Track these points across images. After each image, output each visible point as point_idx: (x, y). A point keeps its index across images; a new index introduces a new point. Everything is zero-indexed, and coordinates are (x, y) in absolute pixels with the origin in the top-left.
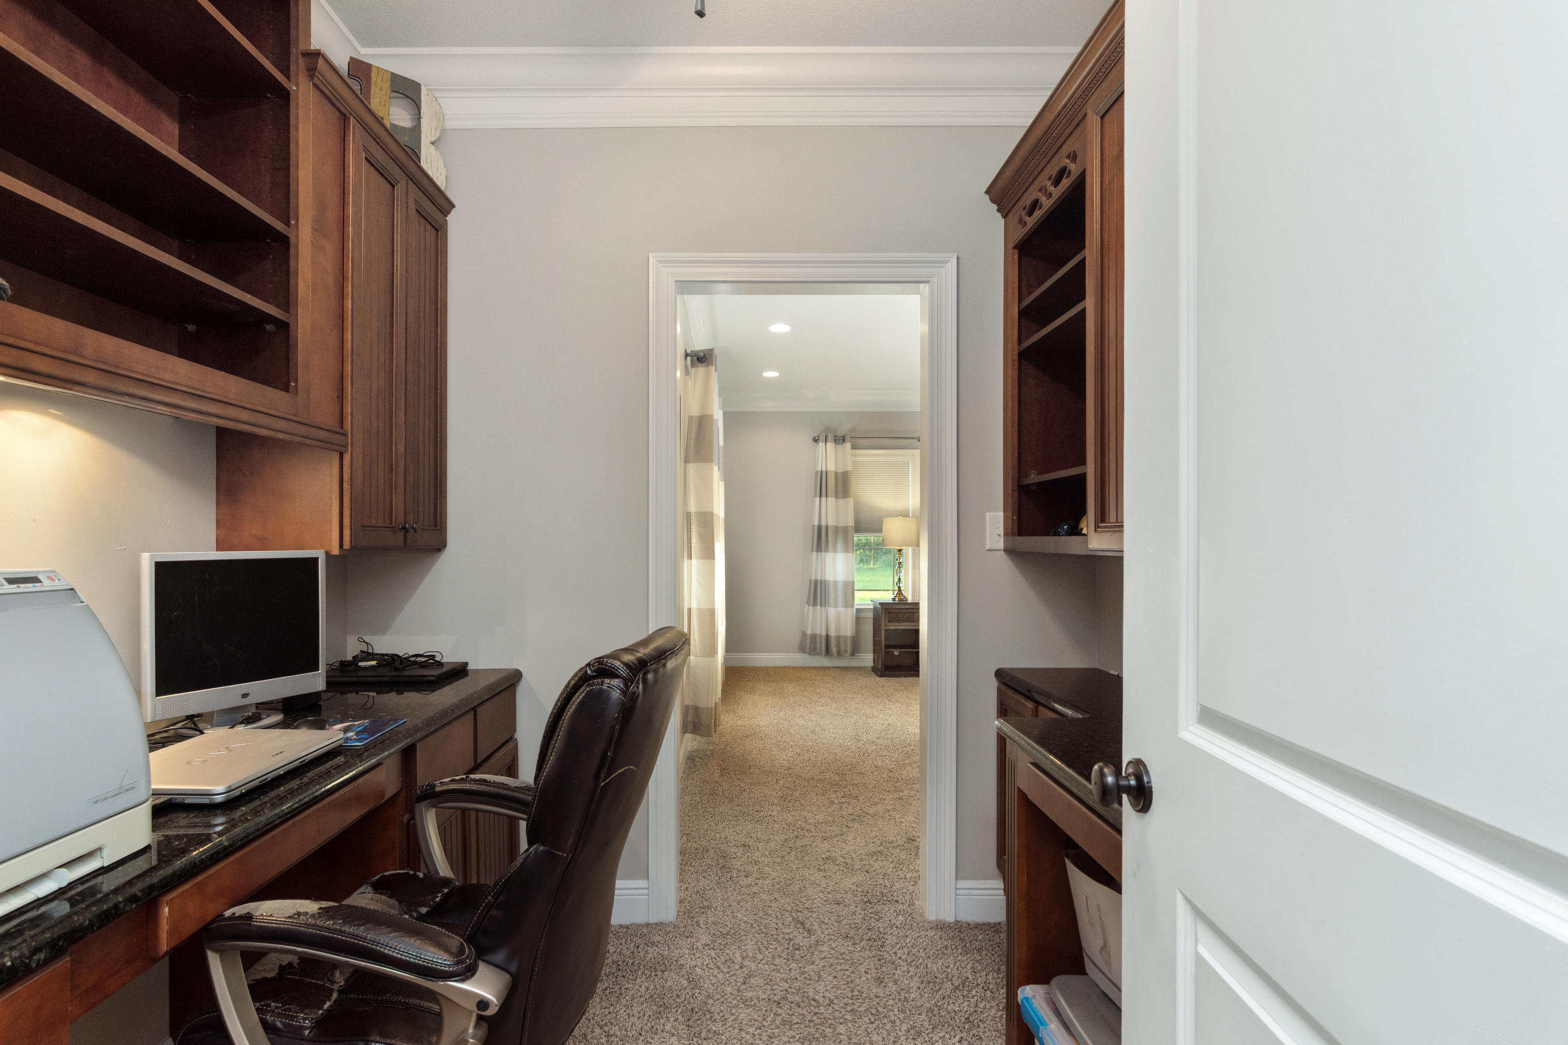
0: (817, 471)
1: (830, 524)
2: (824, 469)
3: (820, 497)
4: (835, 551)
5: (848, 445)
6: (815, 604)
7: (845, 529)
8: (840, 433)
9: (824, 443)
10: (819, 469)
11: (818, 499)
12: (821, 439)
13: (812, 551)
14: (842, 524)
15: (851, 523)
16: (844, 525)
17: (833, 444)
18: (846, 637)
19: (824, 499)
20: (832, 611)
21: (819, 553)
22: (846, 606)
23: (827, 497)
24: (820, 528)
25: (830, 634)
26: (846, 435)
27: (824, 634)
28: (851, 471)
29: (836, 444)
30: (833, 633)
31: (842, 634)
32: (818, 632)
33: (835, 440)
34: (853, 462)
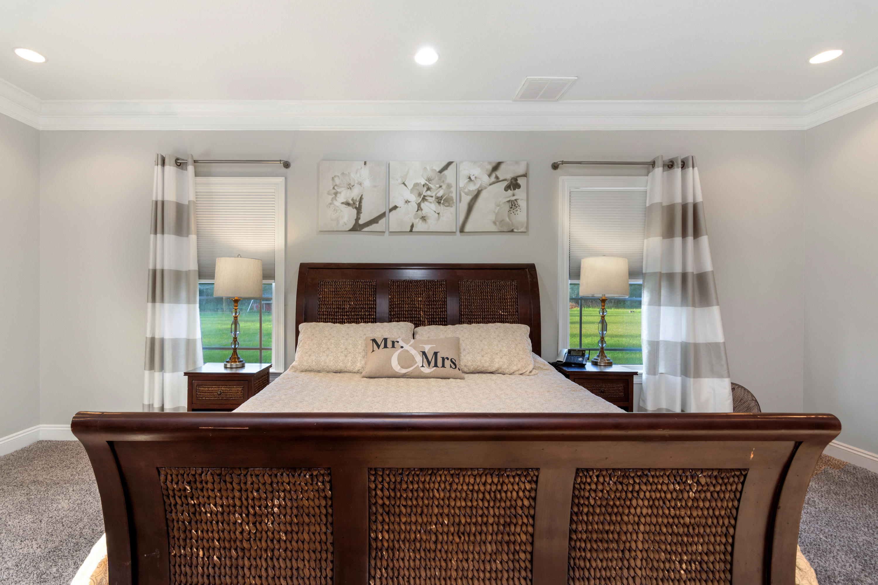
0: (152, 201)
2: (160, 198)
3: (155, 233)
4: (177, 301)
6: (151, 368)
7: (188, 275)
9: (160, 166)
11: (152, 235)
12: (156, 162)
13: (148, 301)
15: (192, 266)
16: (186, 269)
17: (173, 168)
19: (159, 236)
20: (168, 376)
21: (155, 304)
23: (163, 232)
24: (155, 273)
25: (165, 405)
29: (182, 169)
30: (168, 404)
34: (196, 192)
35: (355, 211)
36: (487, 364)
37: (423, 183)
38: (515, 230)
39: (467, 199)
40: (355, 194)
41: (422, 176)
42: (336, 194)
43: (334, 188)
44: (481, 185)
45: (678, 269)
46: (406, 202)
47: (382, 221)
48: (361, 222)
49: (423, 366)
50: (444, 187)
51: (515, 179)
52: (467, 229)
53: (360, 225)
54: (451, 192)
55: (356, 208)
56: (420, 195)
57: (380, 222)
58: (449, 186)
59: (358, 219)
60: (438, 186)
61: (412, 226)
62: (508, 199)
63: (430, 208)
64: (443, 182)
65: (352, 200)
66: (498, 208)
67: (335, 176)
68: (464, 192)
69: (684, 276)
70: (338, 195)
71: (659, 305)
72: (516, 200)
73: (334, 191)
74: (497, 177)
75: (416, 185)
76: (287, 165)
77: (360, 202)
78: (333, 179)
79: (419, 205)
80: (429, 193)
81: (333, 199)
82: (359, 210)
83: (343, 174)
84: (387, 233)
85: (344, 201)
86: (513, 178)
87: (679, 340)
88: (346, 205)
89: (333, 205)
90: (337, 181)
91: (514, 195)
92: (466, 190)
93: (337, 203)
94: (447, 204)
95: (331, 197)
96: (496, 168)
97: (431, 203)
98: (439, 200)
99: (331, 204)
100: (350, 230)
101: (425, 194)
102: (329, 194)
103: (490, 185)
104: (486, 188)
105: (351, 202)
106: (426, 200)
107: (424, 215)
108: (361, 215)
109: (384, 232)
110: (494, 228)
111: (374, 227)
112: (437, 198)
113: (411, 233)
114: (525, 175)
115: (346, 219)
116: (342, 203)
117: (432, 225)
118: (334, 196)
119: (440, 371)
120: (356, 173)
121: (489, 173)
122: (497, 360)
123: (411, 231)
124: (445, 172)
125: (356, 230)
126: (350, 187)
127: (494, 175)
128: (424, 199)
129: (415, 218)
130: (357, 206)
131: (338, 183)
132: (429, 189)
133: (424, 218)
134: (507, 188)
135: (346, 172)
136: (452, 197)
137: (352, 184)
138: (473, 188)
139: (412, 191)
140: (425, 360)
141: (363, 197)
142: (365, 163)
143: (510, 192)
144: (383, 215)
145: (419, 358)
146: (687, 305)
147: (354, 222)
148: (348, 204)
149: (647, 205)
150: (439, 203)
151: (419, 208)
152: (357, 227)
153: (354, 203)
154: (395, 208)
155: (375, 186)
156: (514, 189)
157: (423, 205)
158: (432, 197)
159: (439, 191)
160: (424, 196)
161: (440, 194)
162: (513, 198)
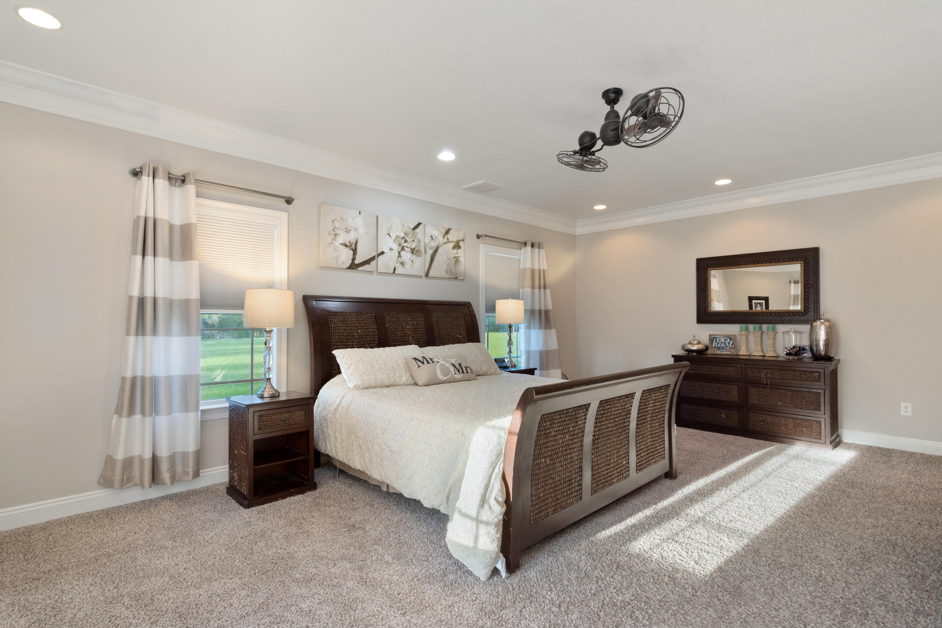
0: (138, 217)
1: (160, 294)
2: (150, 215)
3: (144, 254)
4: (168, 333)
5: (191, 188)
6: (131, 412)
7: (186, 304)
8: (178, 172)
9: (151, 178)
10: (143, 214)
11: (139, 258)
12: (145, 172)
13: (128, 333)
14: (178, 295)
15: (195, 295)
16: (183, 297)
17: (167, 183)
18: (185, 455)
19: (149, 258)
20: (162, 421)
21: (140, 338)
22: (186, 409)
23: (155, 255)
24: (142, 301)
25: (159, 454)
26: (188, 174)
27: (148, 455)
28: (195, 224)
29: (171, 184)
30: (163, 453)
31: (179, 448)
32: (137, 452)
33: (170, 179)
34: (198, 214)
35: (351, 252)
36: (479, 370)
37: (402, 236)
38: (458, 278)
39: (430, 252)
40: (351, 238)
41: (402, 230)
42: (336, 235)
43: (334, 230)
44: (439, 243)
45: (537, 308)
46: (390, 249)
47: (373, 263)
48: (357, 262)
49: (455, 374)
50: (416, 241)
51: (458, 242)
52: (431, 274)
53: (356, 265)
54: (420, 246)
55: (352, 249)
56: (400, 245)
57: (371, 263)
58: (419, 241)
59: (354, 259)
60: (412, 240)
61: (395, 269)
62: (454, 256)
63: (407, 255)
64: (415, 237)
65: (349, 242)
66: (449, 261)
67: (335, 220)
68: (429, 247)
69: (540, 311)
70: (338, 236)
71: (530, 329)
72: (459, 257)
73: (334, 232)
74: (448, 239)
75: (397, 237)
76: (289, 201)
77: (356, 245)
78: (333, 221)
79: (399, 253)
80: (406, 244)
81: (333, 240)
82: (355, 251)
83: (341, 218)
84: (375, 273)
85: (342, 242)
86: (457, 241)
87: (538, 350)
88: (344, 246)
89: (333, 245)
90: (337, 224)
91: (457, 253)
92: (430, 246)
93: (337, 243)
94: (417, 255)
95: (331, 237)
96: (447, 232)
97: (407, 252)
98: (413, 251)
99: (331, 243)
100: (348, 268)
101: (404, 245)
102: (329, 234)
103: (444, 244)
104: (441, 246)
105: (348, 244)
106: (404, 249)
107: (403, 261)
108: (357, 256)
109: (373, 272)
110: (446, 276)
111: (366, 267)
112: (412, 249)
113: (394, 274)
114: (463, 240)
115: (344, 258)
116: (341, 244)
117: (407, 269)
118: (334, 237)
119: (465, 375)
120: (353, 220)
121: (443, 235)
122: (483, 367)
123: (394, 272)
124: (417, 230)
125: (353, 269)
126: (348, 231)
127: (446, 238)
128: (403, 249)
129: (397, 263)
130: (354, 248)
131: (337, 226)
132: (406, 241)
133: (402, 264)
134: (454, 248)
135: (344, 218)
136: (421, 249)
137: (349, 229)
138: (434, 244)
139: (395, 241)
140: (456, 370)
141: (358, 241)
142: (360, 213)
143: (455, 251)
144: (373, 258)
145: (452, 368)
146: (542, 329)
147: (351, 261)
148: (346, 245)
149: (521, 268)
150: (413, 253)
151: (399, 256)
152: (353, 266)
153: (351, 246)
154: (383, 253)
155: (368, 233)
156: (458, 249)
157: (402, 253)
158: (408, 247)
159: (412, 244)
160: (403, 246)
161: (413, 246)
162: (457, 255)
